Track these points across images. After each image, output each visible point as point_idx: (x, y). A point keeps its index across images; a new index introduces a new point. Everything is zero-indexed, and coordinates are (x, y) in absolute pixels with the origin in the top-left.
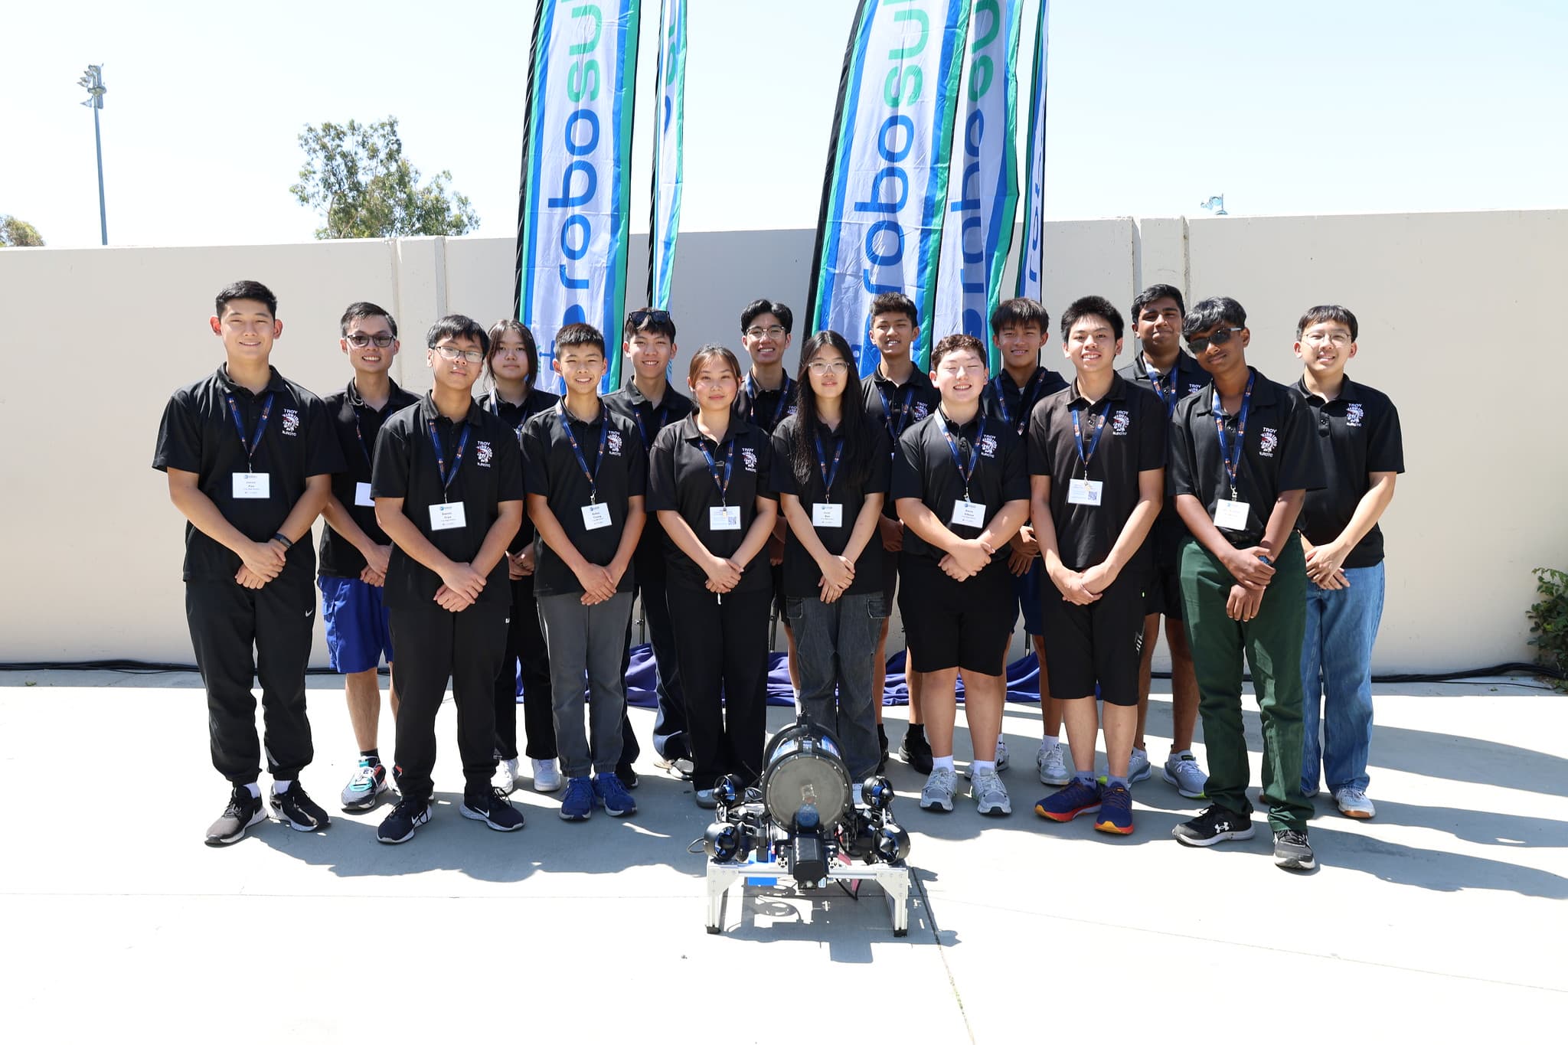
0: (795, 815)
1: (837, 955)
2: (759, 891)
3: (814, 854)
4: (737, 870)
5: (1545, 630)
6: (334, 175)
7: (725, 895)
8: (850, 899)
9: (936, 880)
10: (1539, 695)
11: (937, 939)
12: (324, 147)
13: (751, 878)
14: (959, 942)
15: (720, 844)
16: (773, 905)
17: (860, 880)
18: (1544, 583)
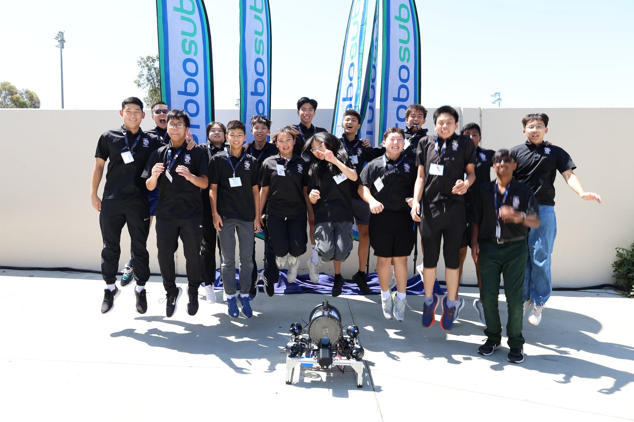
0: (320, 340)
1: (335, 394)
2: (306, 368)
3: (327, 356)
4: (298, 361)
5: (619, 271)
6: (151, 76)
7: (293, 369)
8: (341, 372)
9: (375, 366)
10: (615, 297)
11: (374, 389)
12: (147, 66)
13: (303, 364)
14: (382, 390)
15: (291, 350)
16: (312, 374)
17: (345, 366)
18: (619, 253)
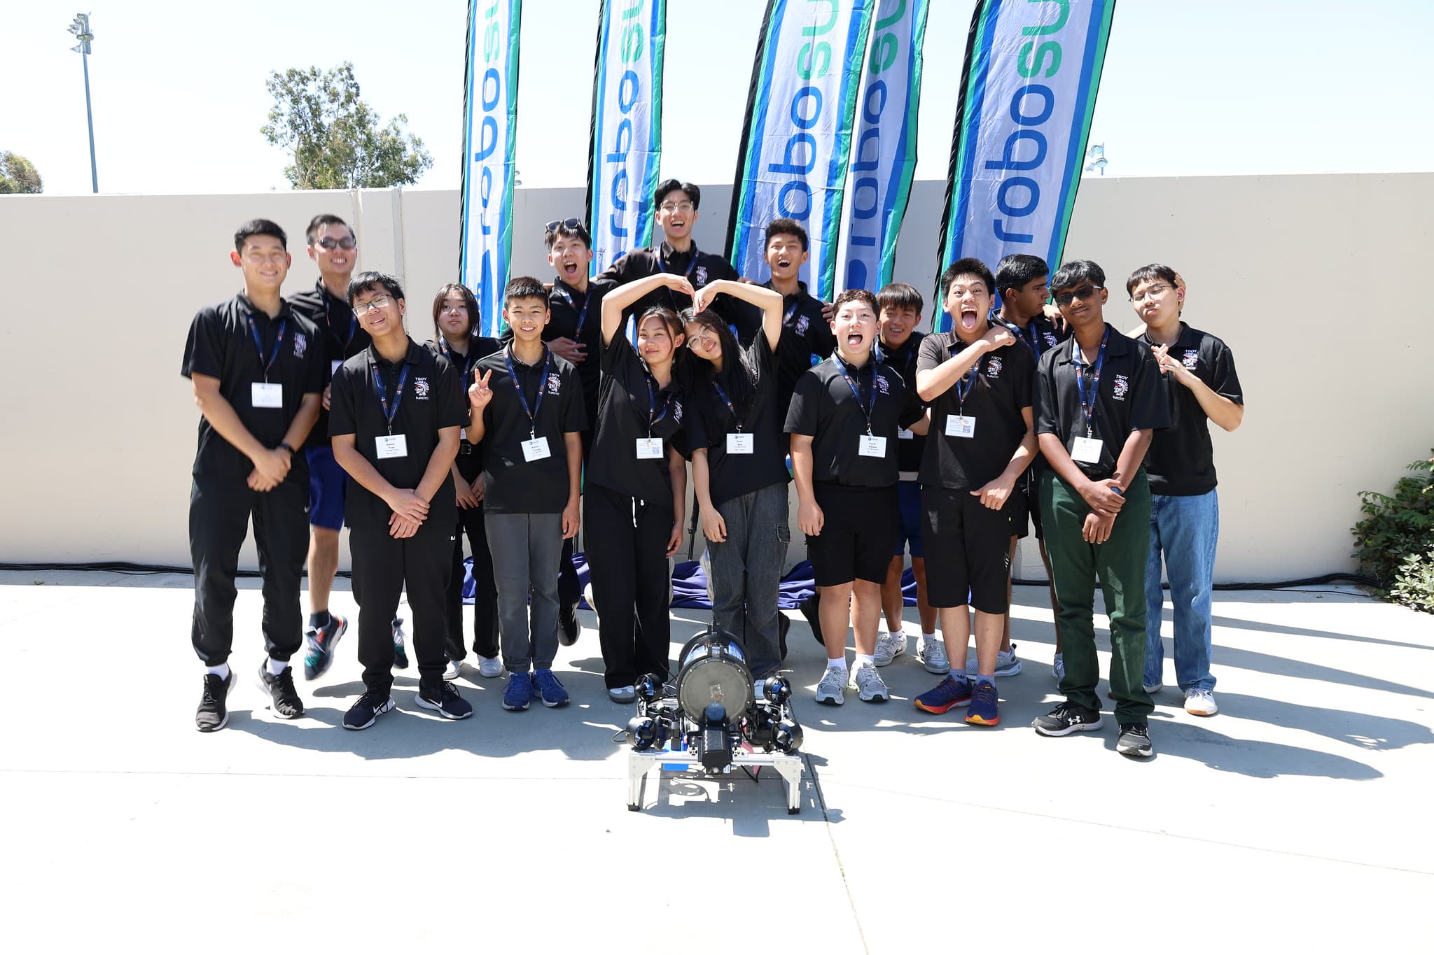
0: (705, 710)
1: (739, 830)
2: (674, 774)
3: (720, 745)
4: (654, 758)
5: (1366, 545)
6: (300, 117)
7: (644, 778)
8: (752, 781)
9: (827, 765)
10: (1358, 602)
11: (825, 816)
12: (290, 92)
13: (666, 764)
14: (844, 819)
15: (639, 735)
16: (686, 786)
17: (760, 767)
18: (1367, 504)
